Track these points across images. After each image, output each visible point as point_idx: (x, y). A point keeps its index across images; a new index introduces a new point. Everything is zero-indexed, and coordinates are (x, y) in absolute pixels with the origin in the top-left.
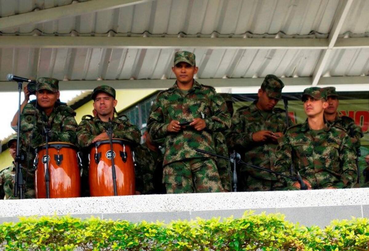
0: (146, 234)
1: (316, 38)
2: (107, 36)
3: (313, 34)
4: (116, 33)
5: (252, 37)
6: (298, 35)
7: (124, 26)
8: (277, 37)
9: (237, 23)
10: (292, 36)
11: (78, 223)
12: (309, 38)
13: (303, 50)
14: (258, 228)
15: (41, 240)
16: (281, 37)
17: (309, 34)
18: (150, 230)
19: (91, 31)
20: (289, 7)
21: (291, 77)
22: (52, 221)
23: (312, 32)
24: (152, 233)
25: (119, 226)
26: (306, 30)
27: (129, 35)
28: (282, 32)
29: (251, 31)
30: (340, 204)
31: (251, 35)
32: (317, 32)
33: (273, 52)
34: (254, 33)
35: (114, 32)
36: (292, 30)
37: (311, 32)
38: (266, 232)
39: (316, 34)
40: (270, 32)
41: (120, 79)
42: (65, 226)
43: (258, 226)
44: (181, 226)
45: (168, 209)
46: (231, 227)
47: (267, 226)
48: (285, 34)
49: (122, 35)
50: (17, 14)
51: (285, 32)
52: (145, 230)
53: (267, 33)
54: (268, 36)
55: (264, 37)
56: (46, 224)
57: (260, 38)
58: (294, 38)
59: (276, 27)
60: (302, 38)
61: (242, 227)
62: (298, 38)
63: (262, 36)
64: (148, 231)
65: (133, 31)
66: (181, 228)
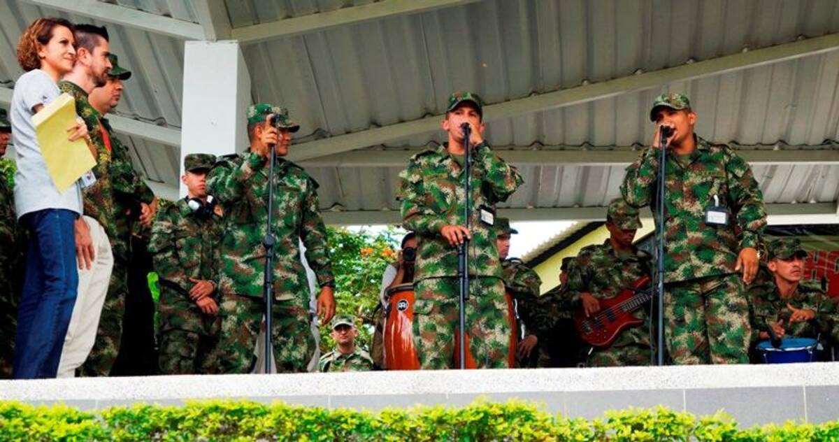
0: (344, 426)
1: (834, 149)
2: (532, 149)
3: (829, 143)
4: (543, 145)
5: (739, 149)
6: (806, 145)
7: (553, 135)
8: (776, 148)
9: (714, 130)
10: (798, 147)
11: (259, 409)
12: (822, 149)
13: (816, 166)
14: (496, 419)
15: (208, 430)
16: (782, 149)
17: (822, 145)
18: (350, 421)
19: (507, 143)
20: (786, 107)
21: (805, 202)
22: (223, 406)
23: (827, 141)
24: (352, 424)
25: (309, 413)
26: (817, 138)
27: (563, 148)
28: (783, 142)
29: (737, 141)
30: (653, 387)
31: (737, 146)
32: (834, 141)
33: (773, 169)
34: (741, 143)
35: (539, 144)
36: (796, 138)
37: (825, 141)
38: (506, 425)
39: (834, 144)
40: (764, 143)
41: (512, 206)
42: (239, 413)
43: (495, 417)
44: (392, 416)
45: (416, 390)
46: (459, 418)
47: (508, 417)
48: (786, 144)
49: (551, 148)
50: (402, 121)
51: (787, 141)
52: (343, 419)
53: (761, 144)
54: (761, 147)
55: (757, 149)
56: (216, 409)
57: (751, 150)
58: (801, 149)
59: (772, 135)
60: (813, 149)
61: (472, 419)
62: (806, 149)
63: (754, 147)
64: (346, 422)
65: (567, 143)
66: (391, 418)
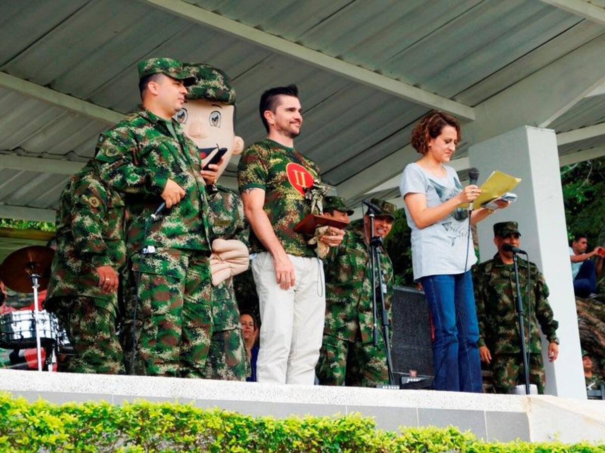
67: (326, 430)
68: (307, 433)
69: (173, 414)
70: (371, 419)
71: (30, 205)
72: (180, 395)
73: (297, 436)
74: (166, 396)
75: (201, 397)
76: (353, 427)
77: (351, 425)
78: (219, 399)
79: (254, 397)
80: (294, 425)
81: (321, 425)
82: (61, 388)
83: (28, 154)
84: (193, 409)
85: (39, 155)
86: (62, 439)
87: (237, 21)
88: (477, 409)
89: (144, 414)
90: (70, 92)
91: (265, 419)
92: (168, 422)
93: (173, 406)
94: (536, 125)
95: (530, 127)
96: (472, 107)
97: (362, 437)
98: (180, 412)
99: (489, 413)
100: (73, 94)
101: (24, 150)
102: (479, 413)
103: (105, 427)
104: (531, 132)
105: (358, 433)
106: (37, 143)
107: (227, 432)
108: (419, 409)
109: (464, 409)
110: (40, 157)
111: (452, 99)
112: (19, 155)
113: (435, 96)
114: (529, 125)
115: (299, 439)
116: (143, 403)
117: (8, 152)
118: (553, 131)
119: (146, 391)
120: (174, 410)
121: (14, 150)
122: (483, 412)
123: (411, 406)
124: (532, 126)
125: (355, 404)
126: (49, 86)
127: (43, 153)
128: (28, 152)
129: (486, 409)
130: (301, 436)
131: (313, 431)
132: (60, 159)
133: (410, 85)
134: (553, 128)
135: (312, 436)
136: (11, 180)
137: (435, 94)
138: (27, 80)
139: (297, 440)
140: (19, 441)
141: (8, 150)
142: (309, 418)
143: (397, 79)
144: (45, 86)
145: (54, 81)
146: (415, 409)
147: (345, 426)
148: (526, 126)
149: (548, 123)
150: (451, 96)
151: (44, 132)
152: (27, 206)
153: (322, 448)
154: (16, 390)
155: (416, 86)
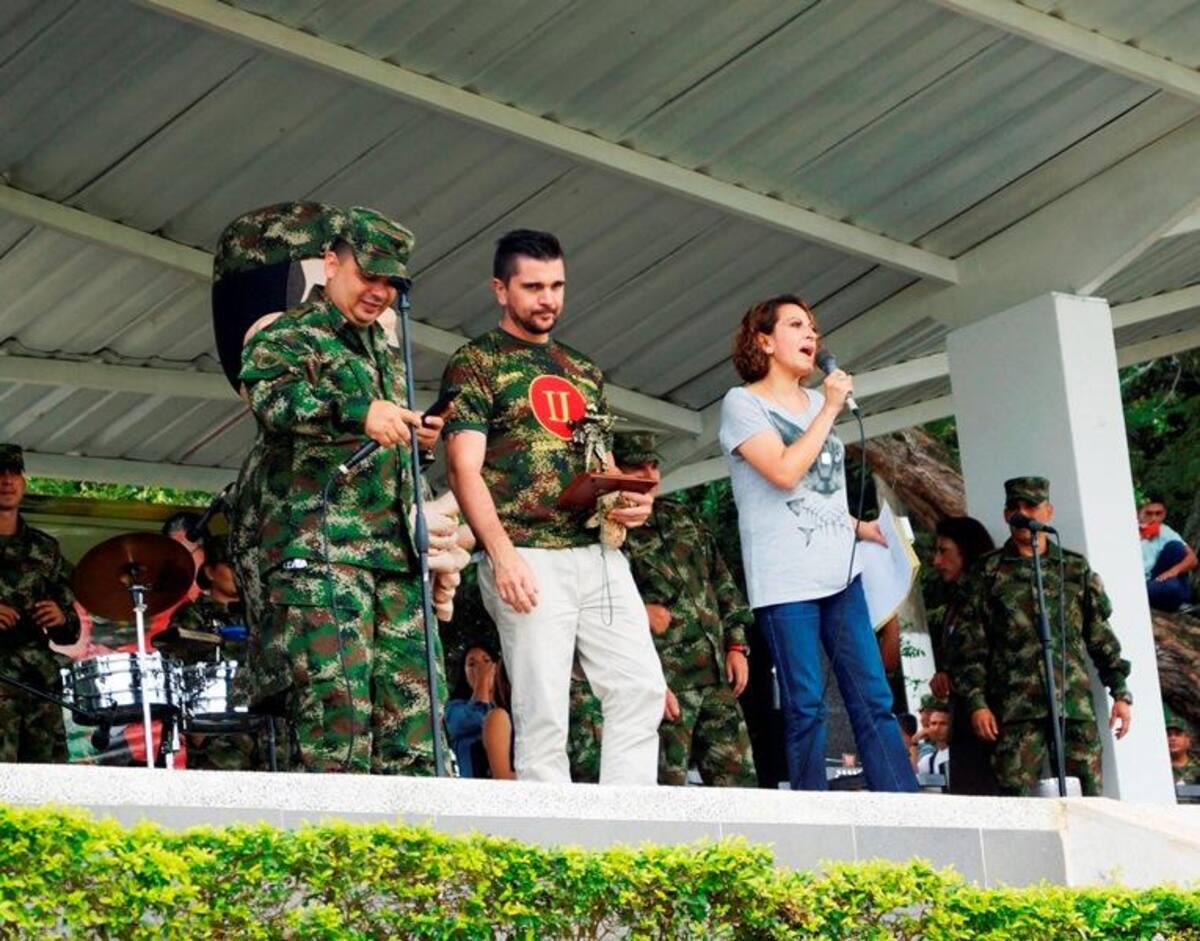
67: (681, 870)
68: (646, 876)
69: (393, 845)
70: (768, 848)
71: (129, 456)
72: (407, 808)
73: (626, 881)
74: (383, 811)
75: (446, 813)
76: (733, 864)
77: (729, 861)
78: (480, 814)
79: (548, 810)
80: (622, 862)
81: (671, 861)
82: (185, 798)
83: (124, 360)
84: (431, 834)
85: (142, 362)
86: (187, 896)
87: (510, 105)
88: (967, 826)
89: (340, 846)
90: (200, 244)
91: (566, 850)
92: (384, 860)
93: (393, 830)
94: (1072, 291)
95: (1061, 295)
96: (953, 258)
97: (750, 881)
98: (406, 841)
99: (988, 833)
100: (205, 248)
101: (116, 354)
102: (969, 834)
103: (266, 872)
104: (1063, 303)
105: (741, 874)
106: (139, 340)
107: (496, 877)
108: (857, 827)
109: (941, 825)
110: (145, 366)
111: (915, 244)
112: (107, 362)
113: (884, 239)
114: (1060, 290)
115: (631, 887)
116: (337, 826)
117: (86, 358)
118: (1105, 300)
119: (342, 802)
120: (396, 838)
121: (97, 353)
122: (977, 831)
123: (840, 823)
124: (1065, 291)
125: (737, 821)
126: (160, 233)
127: (151, 358)
128: (123, 358)
129: (981, 825)
130: (634, 881)
131: (658, 872)
132: (183, 369)
133: (833, 219)
134: (1103, 297)
135: (656, 881)
136: (94, 408)
137: (883, 235)
138: (119, 222)
139: (627, 890)
140: (105, 900)
141: (85, 354)
142: (650, 848)
143: (811, 210)
144: (153, 233)
145: (169, 224)
146: (849, 827)
147: (717, 861)
148: (1054, 293)
149: (1094, 285)
150: (911, 239)
151: (153, 318)
152: (122, 457)
153: (675, 904)
154: (101, 803)
155: (846, 221)
